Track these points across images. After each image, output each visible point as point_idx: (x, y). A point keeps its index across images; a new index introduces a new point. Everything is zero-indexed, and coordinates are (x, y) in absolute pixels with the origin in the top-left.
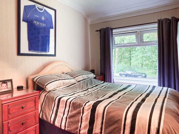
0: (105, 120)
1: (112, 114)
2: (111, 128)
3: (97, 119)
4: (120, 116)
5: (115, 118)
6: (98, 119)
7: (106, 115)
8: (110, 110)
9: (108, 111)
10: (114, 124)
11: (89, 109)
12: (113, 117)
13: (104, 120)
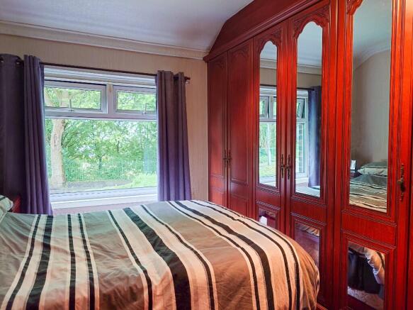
0: (218, 293)
1: (227, 275)
2: (233, 302)
3: (196, 301)
4: (243, 271)
5: (236, 279)
6: (200, 300)
7: (217, 282)
8: (221, 268)
9: (219, 272)
10: (236, 291)
11: (167, 288)
12: (231, 280)
13: (215, 295)
